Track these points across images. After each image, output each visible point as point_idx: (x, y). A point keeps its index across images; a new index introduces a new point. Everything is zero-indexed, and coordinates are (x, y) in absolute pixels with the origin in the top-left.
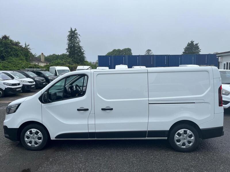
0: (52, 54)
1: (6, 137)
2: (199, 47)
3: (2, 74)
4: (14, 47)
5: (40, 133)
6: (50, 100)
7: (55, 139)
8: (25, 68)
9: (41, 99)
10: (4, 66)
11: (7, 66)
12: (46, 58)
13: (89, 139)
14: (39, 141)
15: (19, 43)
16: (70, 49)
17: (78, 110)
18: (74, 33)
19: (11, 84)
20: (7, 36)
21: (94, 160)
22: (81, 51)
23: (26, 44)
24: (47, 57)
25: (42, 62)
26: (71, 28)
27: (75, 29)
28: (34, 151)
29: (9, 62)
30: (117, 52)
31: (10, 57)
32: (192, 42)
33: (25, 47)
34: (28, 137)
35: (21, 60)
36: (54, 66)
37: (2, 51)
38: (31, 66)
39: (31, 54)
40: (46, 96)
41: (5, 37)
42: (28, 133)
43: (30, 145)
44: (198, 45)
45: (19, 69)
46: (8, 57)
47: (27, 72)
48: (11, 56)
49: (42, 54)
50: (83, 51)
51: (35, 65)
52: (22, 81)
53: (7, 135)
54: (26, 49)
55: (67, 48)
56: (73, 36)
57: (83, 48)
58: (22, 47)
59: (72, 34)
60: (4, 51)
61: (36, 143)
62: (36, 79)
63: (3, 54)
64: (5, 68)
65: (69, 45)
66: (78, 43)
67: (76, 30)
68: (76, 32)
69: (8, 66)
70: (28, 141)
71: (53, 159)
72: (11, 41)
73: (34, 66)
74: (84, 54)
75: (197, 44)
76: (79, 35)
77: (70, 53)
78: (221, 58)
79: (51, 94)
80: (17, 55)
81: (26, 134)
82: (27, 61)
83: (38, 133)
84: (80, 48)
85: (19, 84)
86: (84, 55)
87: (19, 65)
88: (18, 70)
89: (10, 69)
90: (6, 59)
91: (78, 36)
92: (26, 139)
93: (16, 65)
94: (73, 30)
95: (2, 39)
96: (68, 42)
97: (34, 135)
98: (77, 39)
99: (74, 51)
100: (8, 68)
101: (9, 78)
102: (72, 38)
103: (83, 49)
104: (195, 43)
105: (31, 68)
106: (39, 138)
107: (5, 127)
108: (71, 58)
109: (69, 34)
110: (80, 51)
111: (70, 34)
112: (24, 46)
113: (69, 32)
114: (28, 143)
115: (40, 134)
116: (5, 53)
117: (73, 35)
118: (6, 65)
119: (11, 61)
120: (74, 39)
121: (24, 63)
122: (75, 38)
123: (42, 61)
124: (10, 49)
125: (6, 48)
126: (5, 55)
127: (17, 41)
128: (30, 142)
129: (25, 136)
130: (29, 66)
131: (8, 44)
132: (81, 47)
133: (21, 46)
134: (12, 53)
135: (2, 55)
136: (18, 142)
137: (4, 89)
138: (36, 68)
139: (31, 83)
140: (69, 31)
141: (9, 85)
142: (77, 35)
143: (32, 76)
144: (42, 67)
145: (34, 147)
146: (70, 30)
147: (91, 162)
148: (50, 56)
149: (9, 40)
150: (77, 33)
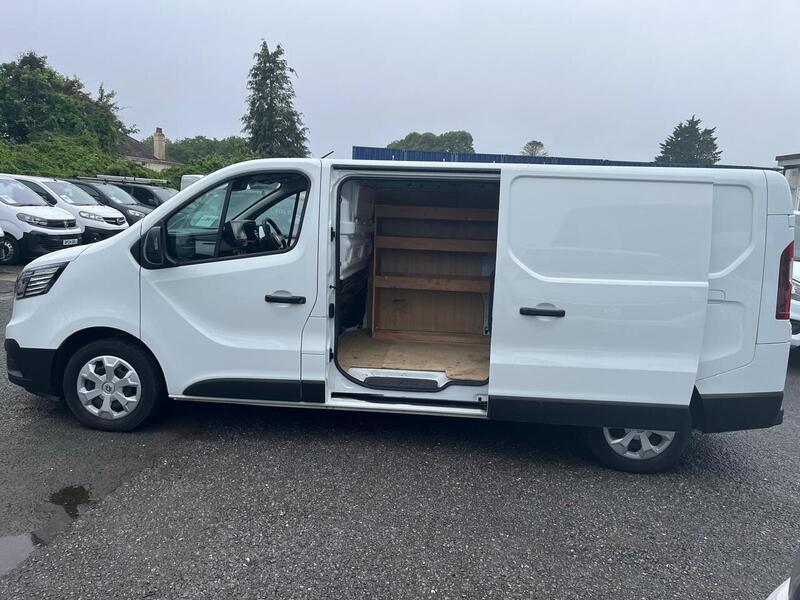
0: (193, 137)
1: (12, 379)
2: (715, 142)
3: (15, 185)
4: (62, 96)
5: (132, 372)
6: (169, 259)
7: (184, 397)
8: (95, 171)
9: (137, 251)
10: (25, 162)
11: (34, 161)
12: (172, 149)
13: (302, 404)
14: (129, 399)
15: (80, 86)
16: (257, 120)
17: (269, 299)
18: (274, 62)
19: (44, 221)
20: (39, 55)
21: (315, 472)
22: (296, 128)
23: (102, 91)
24: (176, 144)
25: (157, 161)
26: (265, 43)
27: (279, 47)
28: (109, 434)
29: (42, 150)
30: (423, 142)
31: (46, 132)
32: (693, 123)
33: (100, 99)
34: (90, 385)
35: (85, 143)
36: (197, 174)
37: (19, 108)
38: (119, 166)
39: (120, 127)
40: (156, 244)
41: (32, 62)
42: (90, 367)
43: (94, 411)
44: (713, 135)
45: (75, 177)
46: (38, 129)
47: (101, 187)
48: (50, 127)
49: (159, 130)
50: (300, 128)
51: (132, 167)
52: (83, 214)
53: (17, 374)
54: (102, 108)
55: (248, 113)
56: (269, 71)
57: (301, 117)
58: (90, 100)
59: (265, 64)
60: (24, 110)
61: (117, 406)
62: (131, 212)
63: (21, 118)
64: (27, 168)
65: (253, 104)
66: (285, 99)
67: (279, 52)
68: (281, 58)
69: (39, 164)
70: (90, 398)
71: (173, 460)
72: (52, 74)
73: (128, 169)
74: (304, 139)
75: (711, 131)
76: (292, 70)
77: (255, 132)
78: (794, 174)
79: (174, 237)
80: (70, 128)
81: (83, 373)
82: (105, 151)
83: (125, 370)
84: (290, 116)
85: (72, 224)
86: (305, 144)
87: (75, 161)
88: (73, 178)
89: (45, 171)
90: (33, 139)
91: (288, 73)
92: (82, 390)
93: (65, 161)
94: (272, 50)
95: (21, 67)
96: (251, 92)
97: (109, 379)
98: (285, 86)
99: (271, 128)
100: (35, 167)
101: (40, 200)
102: (265, 78)
103: (302, 121)
104: (701, 128)
105: (117, 173)
106: (129, 391)
107: (12, 345)
108: (257, 152)
109: (255, 62)
110: (292, 129)
111: (261, 63)
112: (95, 97)
113: (257, 58)
114: (88, 404)
115: (132, 376)
116: (30, 118)
117: (272, 70)
118: (31, 160)
119: (50, 144)
120: (272, 82)
121: (94, 156)
122: (277, 80)
123: (156, 155)
124: (48, 102)
125: (34, 100)
126: (30, 123)
127: (71, 78)
128: (97, 402)
129: (79, 382)
130: (111, 166)
131: (42, 87)
132: (294, 114)
133: (85, 97)
134: (53, 117)
135: (17, 122)
136: (56, 399)
137: (19, 236)
138: (134, 175)
139: (116, 224)
140: (256, 54)
141: (39, 225)
142: (283, 69)
143: (119, 202)
144: (155, 175)
145: (109, 418)
146: (259, 50)
147: (303, 478)
148: (185, 142)
149: (43, 70)
150: (283, 63)
